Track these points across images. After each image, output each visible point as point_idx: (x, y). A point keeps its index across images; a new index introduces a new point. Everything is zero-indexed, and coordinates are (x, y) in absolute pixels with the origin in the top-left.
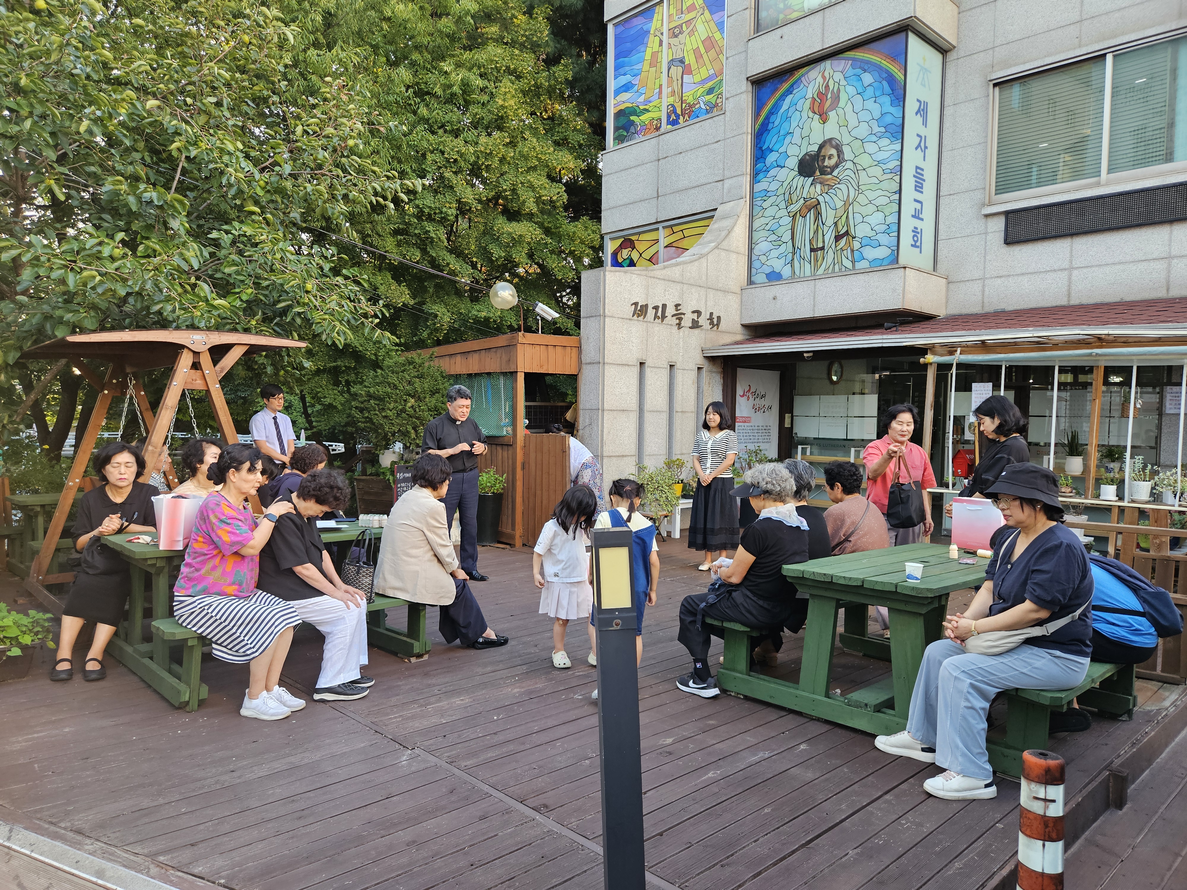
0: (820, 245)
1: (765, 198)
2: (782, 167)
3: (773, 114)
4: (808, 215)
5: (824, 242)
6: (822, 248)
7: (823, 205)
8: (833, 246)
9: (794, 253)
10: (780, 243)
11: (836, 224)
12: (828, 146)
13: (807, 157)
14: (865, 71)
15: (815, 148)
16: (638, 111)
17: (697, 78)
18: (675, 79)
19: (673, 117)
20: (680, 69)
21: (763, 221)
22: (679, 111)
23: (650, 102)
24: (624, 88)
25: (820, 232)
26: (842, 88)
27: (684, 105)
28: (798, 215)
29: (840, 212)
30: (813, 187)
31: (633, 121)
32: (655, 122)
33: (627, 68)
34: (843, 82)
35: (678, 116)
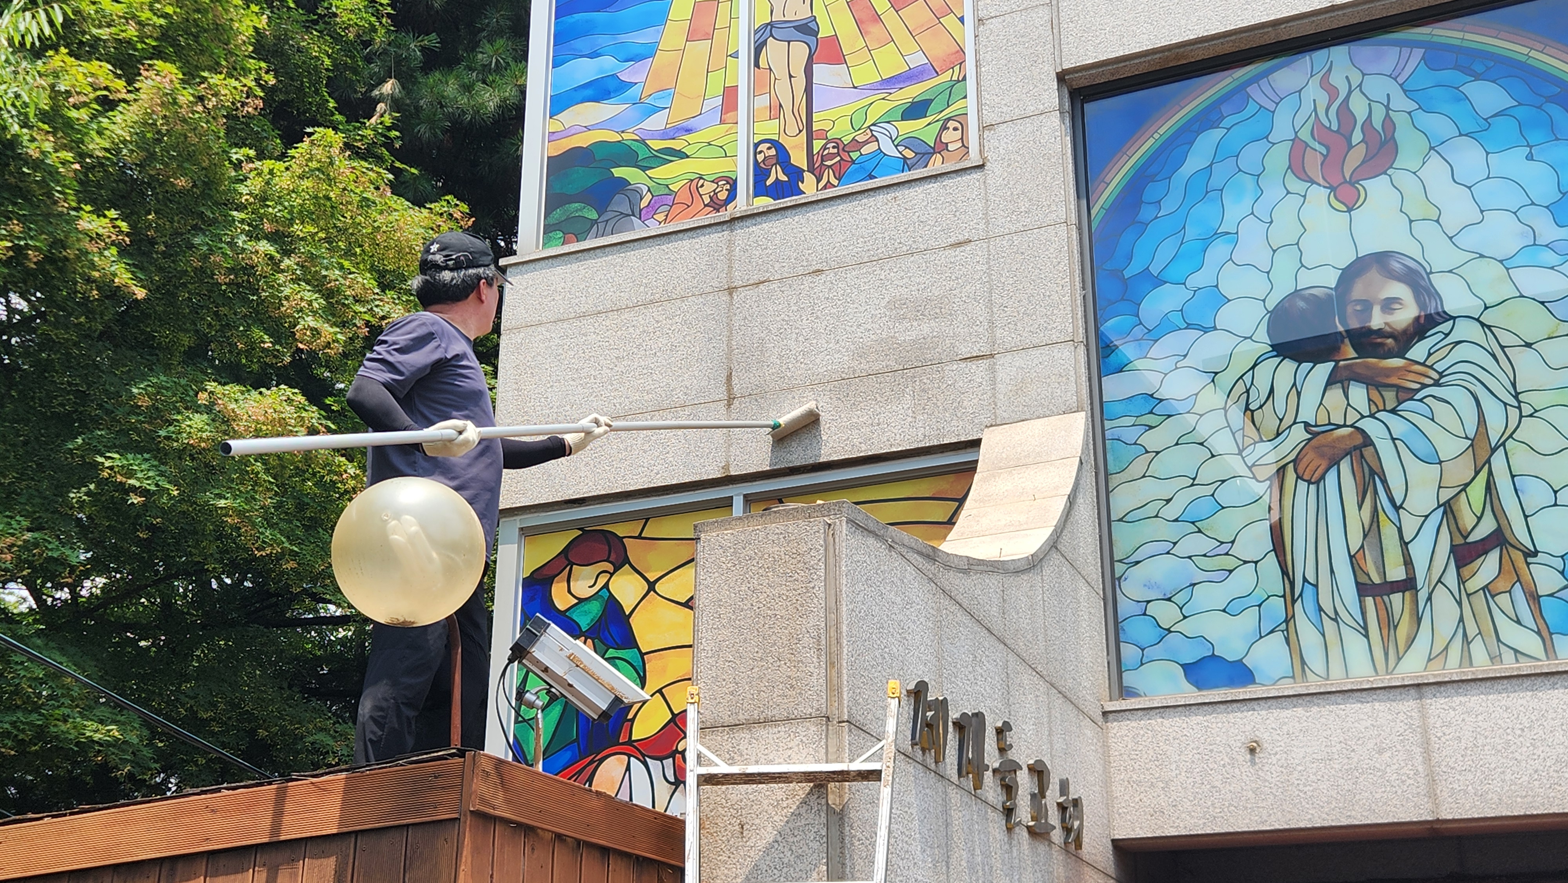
0: (1397, 573)
1: (1151, 420)
2: (1206, 330)
3: (1152, 179)
4: (1331, 477)
5: (1408, 562)
6: (1408, 585)
7: (1384, 448)
8: (1451, 578)
9: (1291, 598)
10: (1230, 563)
11: (1448, 509)
12: (1373, 275)
13: (1301, 304)
14: (1477, 77)
15: (1330, 279)
16: (642, 153)
17: (865, 74)
18: (780, 71)
19: (777, 174)
20: (800, 51)
21: (1150, 489)
22: (799, 159)
23: (689, 131)
24: (589, 92)
25: (1389, 532)
26: (1401, 120)
27: (818, 145)
28: (1291, 475)
29: (1462, 471)
30: (1336, 393)
31: (623, 183)
32: (709, 188)
33: (603, 40)
34: (1401, 102)
35: (796, 174)
